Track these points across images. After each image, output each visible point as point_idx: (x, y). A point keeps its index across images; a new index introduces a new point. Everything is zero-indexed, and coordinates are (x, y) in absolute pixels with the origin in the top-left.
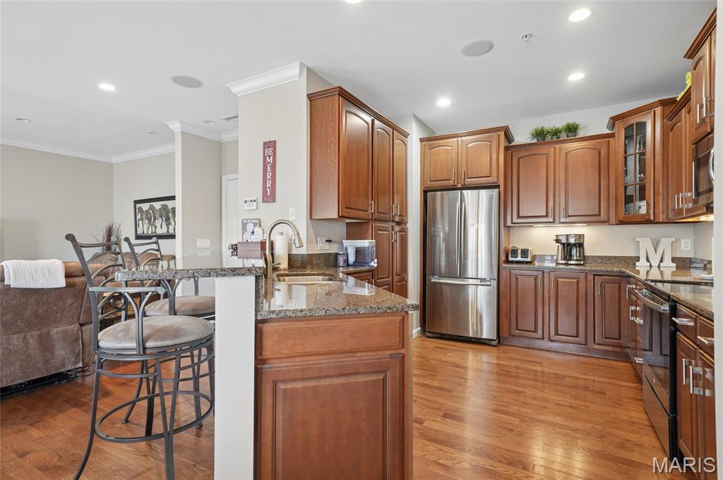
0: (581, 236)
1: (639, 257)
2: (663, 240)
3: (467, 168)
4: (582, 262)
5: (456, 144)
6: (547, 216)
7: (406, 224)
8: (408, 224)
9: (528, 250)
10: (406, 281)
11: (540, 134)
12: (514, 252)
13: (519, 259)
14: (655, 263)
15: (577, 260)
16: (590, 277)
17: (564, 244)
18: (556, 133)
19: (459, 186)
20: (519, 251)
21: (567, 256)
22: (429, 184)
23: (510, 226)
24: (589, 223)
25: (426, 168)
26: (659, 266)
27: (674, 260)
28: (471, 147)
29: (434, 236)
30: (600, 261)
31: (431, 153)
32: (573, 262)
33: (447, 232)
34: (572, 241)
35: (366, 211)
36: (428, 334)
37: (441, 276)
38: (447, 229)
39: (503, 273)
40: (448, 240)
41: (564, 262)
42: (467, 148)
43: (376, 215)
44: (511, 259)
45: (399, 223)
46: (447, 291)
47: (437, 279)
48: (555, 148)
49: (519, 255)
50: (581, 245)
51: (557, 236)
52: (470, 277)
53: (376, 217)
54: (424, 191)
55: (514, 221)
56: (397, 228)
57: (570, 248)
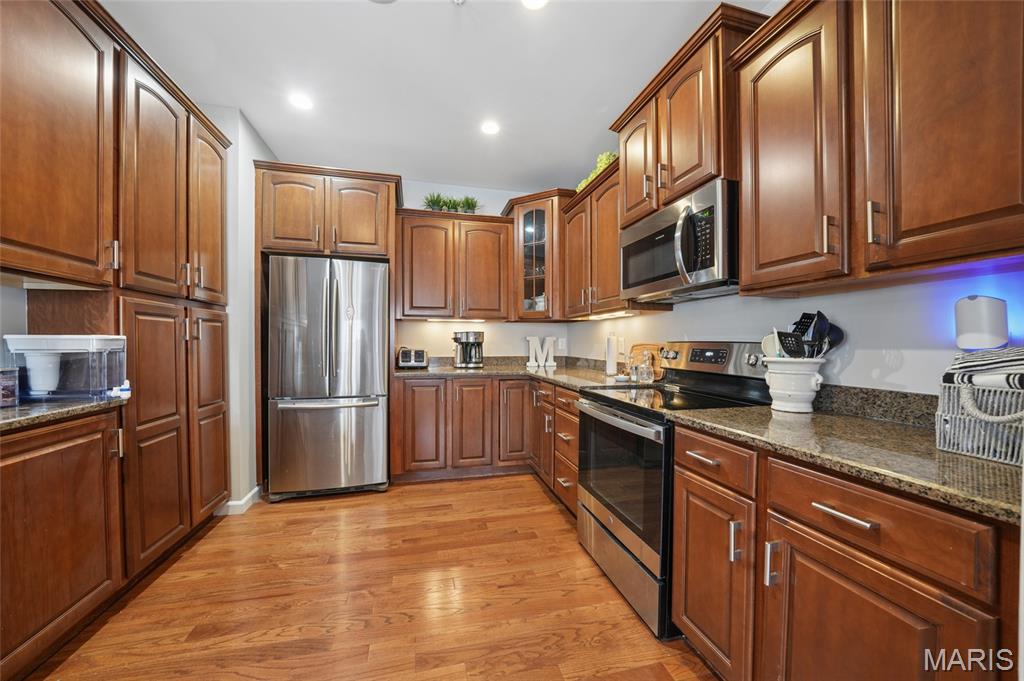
0: (479, 335)
1: (528, 357)
2: (547, 338)
3: (340, 226)
4: (481, 365)
5: (322, 186)
6: (445, 308)
7: (224, 306)
8: (227, 308)
9: (423, 351)
10: (224, 413)
11: (435, 203)
12: (406, 355)
13: (413, 363)
14: (542, 364)
15: (476, 363)
16: (496, 383)
17: (462, 343)
18: (454, 205)
19: (327, 252)
20: (413, 353)
21: (466, 358)
22: (272, 242)
23: (400, 320)
24: (488, 319)
25: (265, 214)
26: (545, 366)
27: (556, 359)
28: (346, 194)
29: (283, 333)
30: (495, 362)
31: (275, 189)
32: (471, 365)
33: (305, 326)
34: (471, 340)
35: (94, 263)
36: (272, 497)
37: (295, 397)
38: (306, 322)
39: (396, 385)
40: (307, 337)
41: (464, 365)
42: (340, 195)
43: (130, 277)
44: (401, 364)
45: (207, 304)
46: (305, 421)
47: (288, 402)
48: (454, 224)
49: (413, 358)
50: (479, 345)
51: (456, 333)
52: (341, 395)
53: (130, 282)
54: (262, 252)
55: (406, 313)
56: (200, 313)
57: (469, 348)
